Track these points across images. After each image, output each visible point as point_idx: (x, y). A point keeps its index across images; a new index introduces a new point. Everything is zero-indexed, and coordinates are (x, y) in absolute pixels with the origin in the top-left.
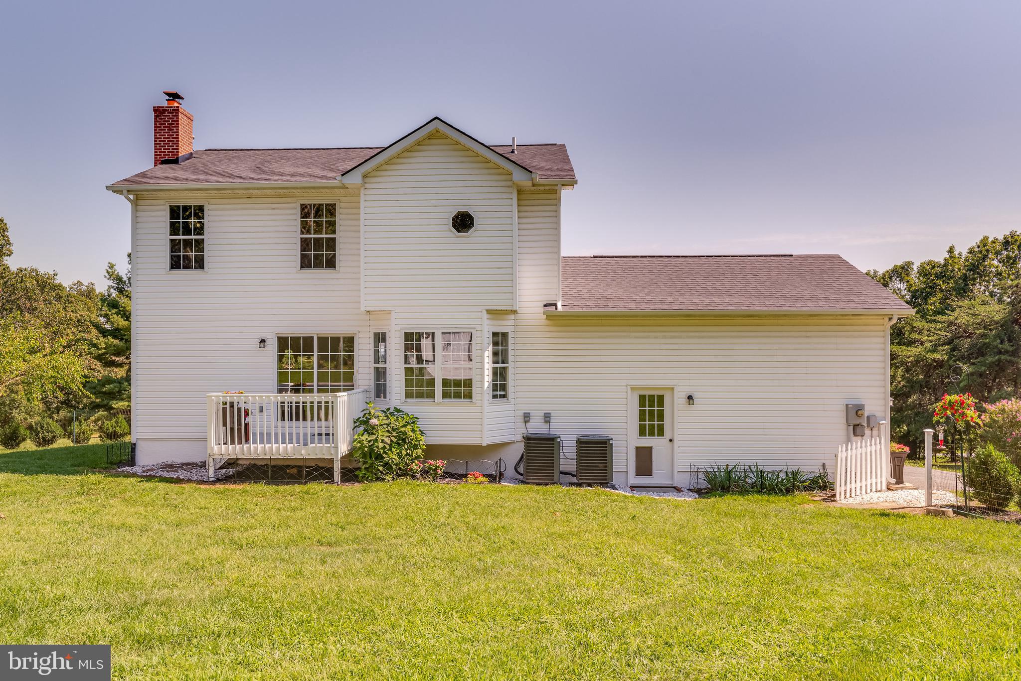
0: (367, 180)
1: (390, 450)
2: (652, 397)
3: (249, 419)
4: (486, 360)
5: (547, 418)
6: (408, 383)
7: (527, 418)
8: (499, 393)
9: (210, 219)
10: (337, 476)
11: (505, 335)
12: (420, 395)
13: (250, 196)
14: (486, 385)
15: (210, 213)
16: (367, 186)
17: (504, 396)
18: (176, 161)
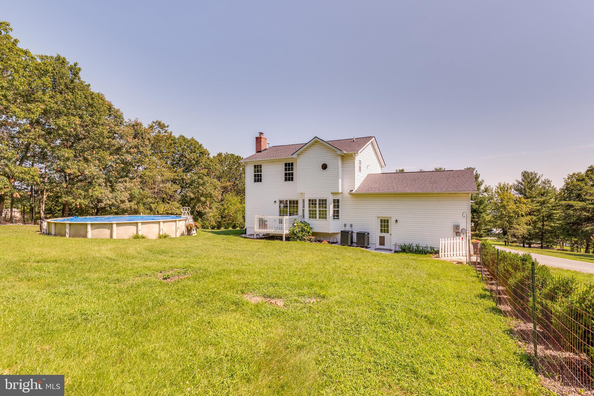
0: (299, 156)
1: (299, 233)
2: (385, 220)
3: (267, 223)
4: (331, 207)
5: (351, 226)
6: (310, 214)
7: (345, 225)
8: (336, 217)
9: (263, 169)
10: (284, 239)
11: (338, 201)
12: (313, 217)
13: (272, 161)
14: (331, 215)
15: (263, 167)
16: (299, 157)
17: (338, 218)
18: (261, 152)
